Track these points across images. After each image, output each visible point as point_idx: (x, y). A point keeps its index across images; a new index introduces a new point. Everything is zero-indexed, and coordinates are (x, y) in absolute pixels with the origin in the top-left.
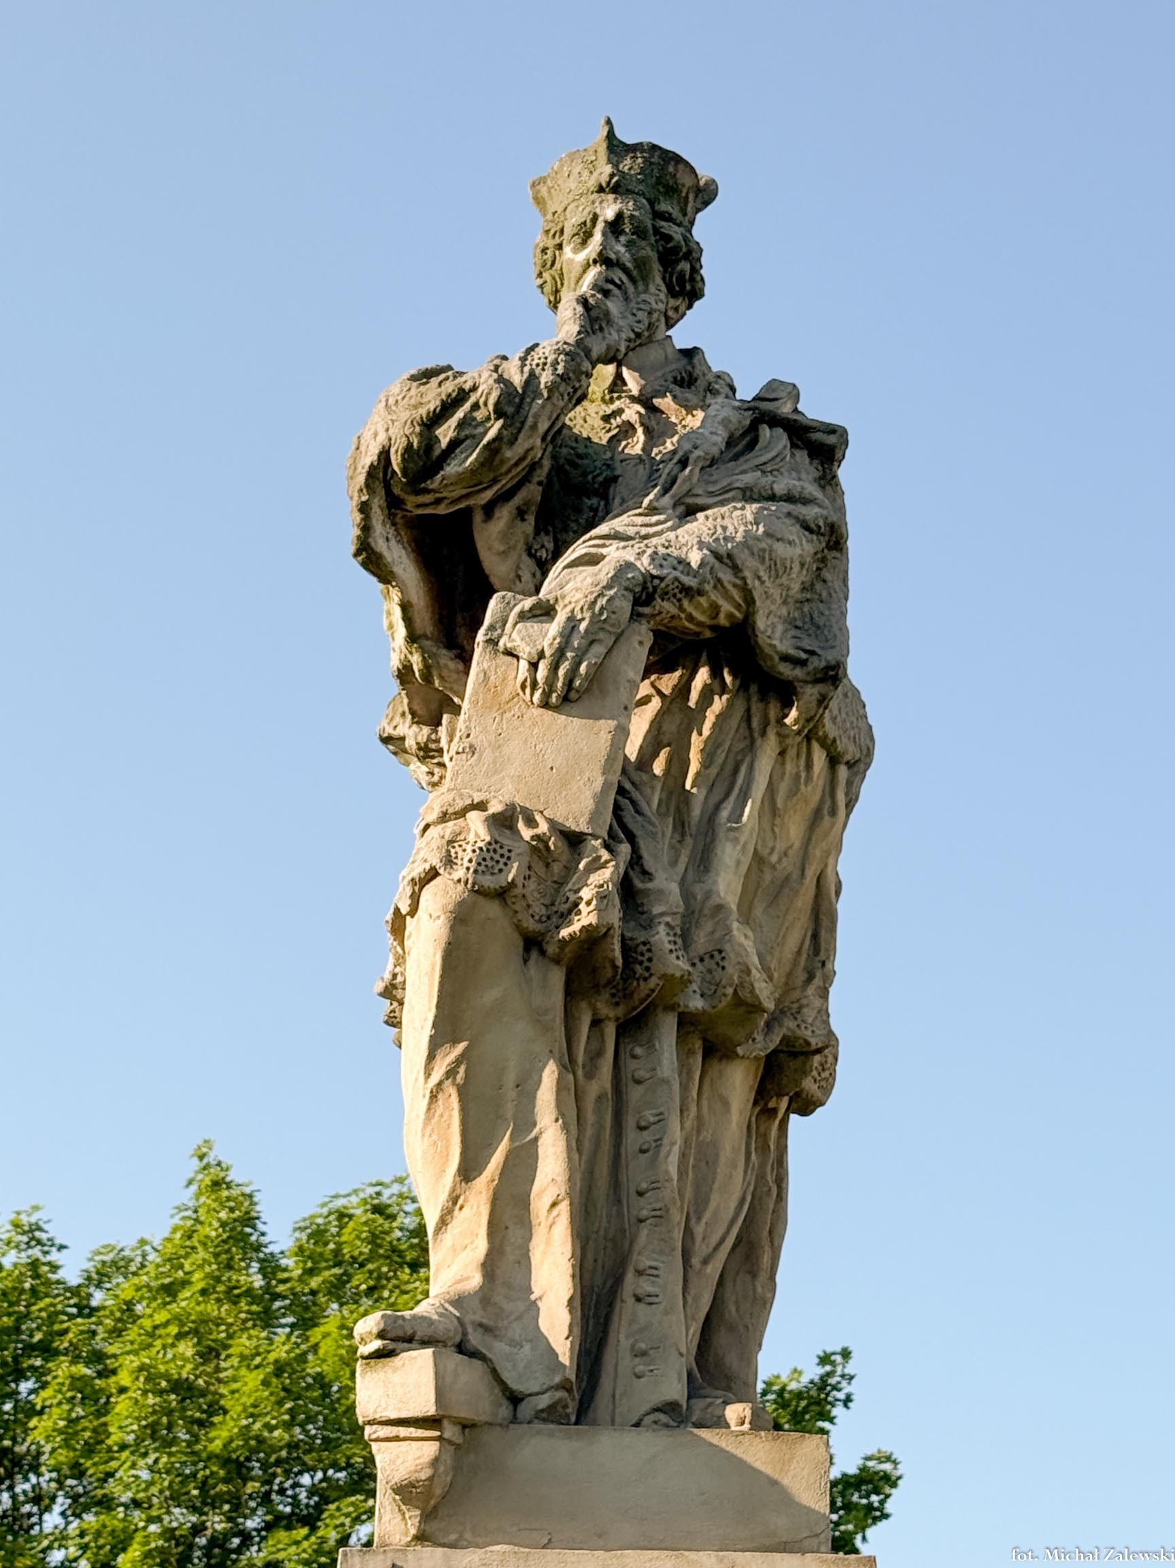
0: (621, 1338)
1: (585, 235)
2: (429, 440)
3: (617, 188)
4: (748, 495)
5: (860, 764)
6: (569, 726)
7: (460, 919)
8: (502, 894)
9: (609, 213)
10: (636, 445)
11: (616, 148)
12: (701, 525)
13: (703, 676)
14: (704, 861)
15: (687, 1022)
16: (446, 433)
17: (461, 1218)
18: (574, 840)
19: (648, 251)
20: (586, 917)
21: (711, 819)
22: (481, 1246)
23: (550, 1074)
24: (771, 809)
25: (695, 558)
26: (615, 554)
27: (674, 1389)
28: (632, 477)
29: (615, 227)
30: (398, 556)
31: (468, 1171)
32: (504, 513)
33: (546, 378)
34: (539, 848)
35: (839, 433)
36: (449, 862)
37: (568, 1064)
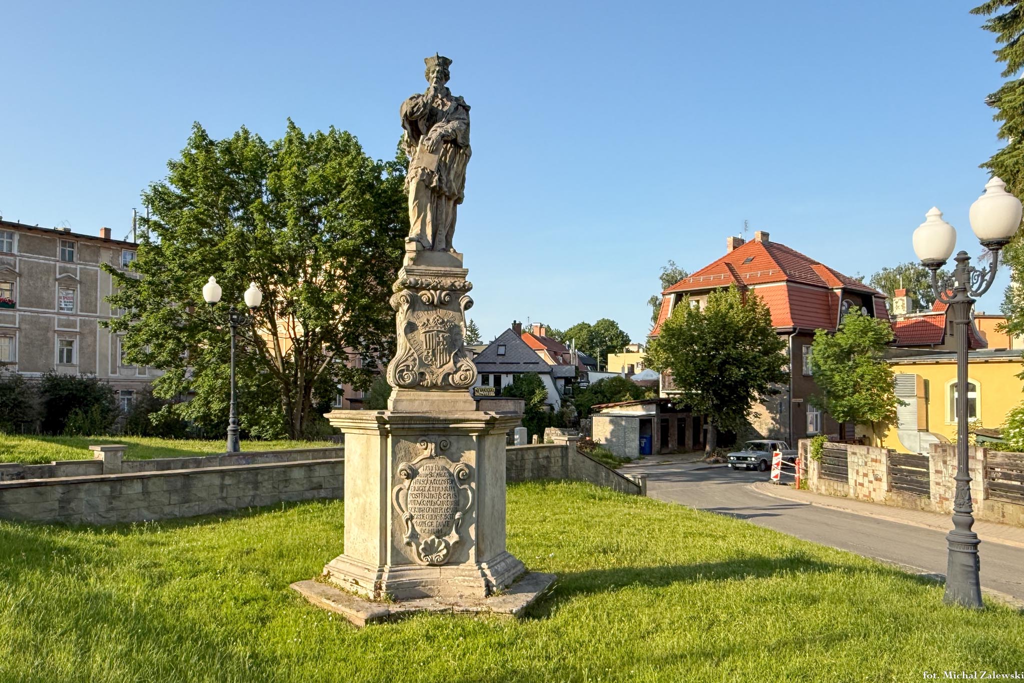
0: (437, 239)
1: (433, 72)
2: (413, 111)
3: (438, 65)
4: (457, 119)
5: (469, 157)
6: (432, 155)
7: (418, 184)
8: (423, 180)
9: (437, 69)
10: (440, 108)
11: (438, 57)
12: (450, 125)
13: (449, 145)
14: (449, 173)
15: (446, 196)
16: (415, 109)
17: (417, 223)
18: (432, 172)
19: (443, 76)
20: (434, 184)
21: (450, 167)
22: (420, 228)
23: (429, 205)
24: (458, 165)
25: (450, 131)
26: (439, 130)
27: (444, 246)
28: (440, 114)
29: (438, 72)
30: (407, 126)
31: (418, 217)
32: (422, 120)
33: (429, 101)
34: (428, 173)
35: (469, 107)
36: (416, 175)
37: (431, 203)
